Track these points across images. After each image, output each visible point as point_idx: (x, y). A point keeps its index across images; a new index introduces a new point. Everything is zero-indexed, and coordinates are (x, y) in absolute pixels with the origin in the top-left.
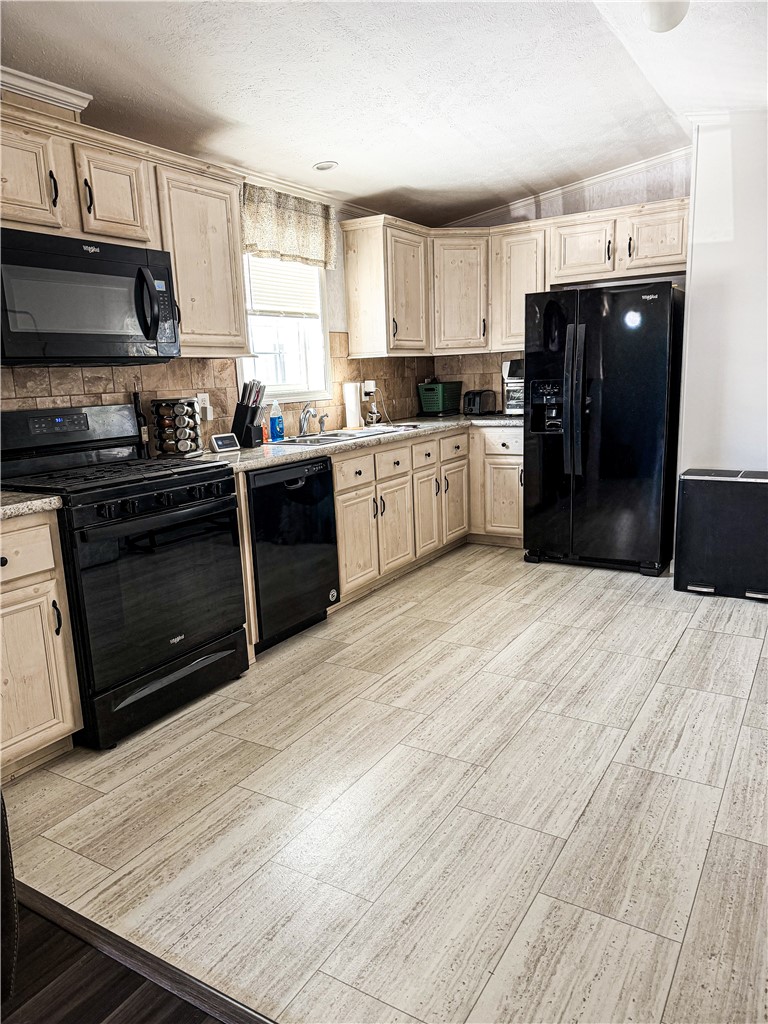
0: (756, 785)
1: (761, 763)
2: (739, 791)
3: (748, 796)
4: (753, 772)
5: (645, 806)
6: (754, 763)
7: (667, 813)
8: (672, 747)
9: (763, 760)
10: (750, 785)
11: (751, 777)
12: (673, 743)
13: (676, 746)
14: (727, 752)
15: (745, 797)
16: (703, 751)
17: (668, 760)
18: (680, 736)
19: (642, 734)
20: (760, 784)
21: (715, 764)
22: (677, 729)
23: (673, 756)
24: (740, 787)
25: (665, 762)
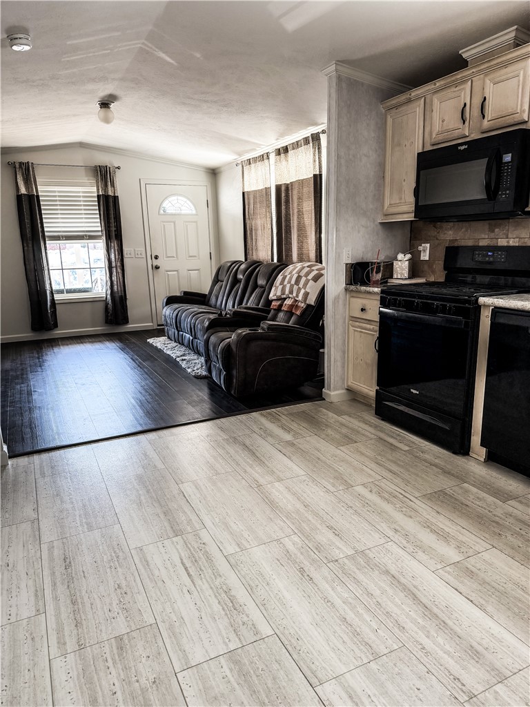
0: (112, 564)
1: (119, 587)
2: (121, 554)
3: (114, 555)
4: (120, 574)
5: (162, 516)
6: (124, 584)
7: (148, 519)
8: (185, 561)
9: (118, 591)
10: (116, 562)
11: (119, 569)
12: (188, 565)
13: (183, 564)
14: (147, 581)
15: (115, 552)
16: (163, 571)
17: (177, 549)
18: (189, 575)
19: (214, 560)
20: (111, 567)
21: (148, 565)
22: (198, 582)
23: (177, 554)
24: (121, 557)
25: (178, 547)
